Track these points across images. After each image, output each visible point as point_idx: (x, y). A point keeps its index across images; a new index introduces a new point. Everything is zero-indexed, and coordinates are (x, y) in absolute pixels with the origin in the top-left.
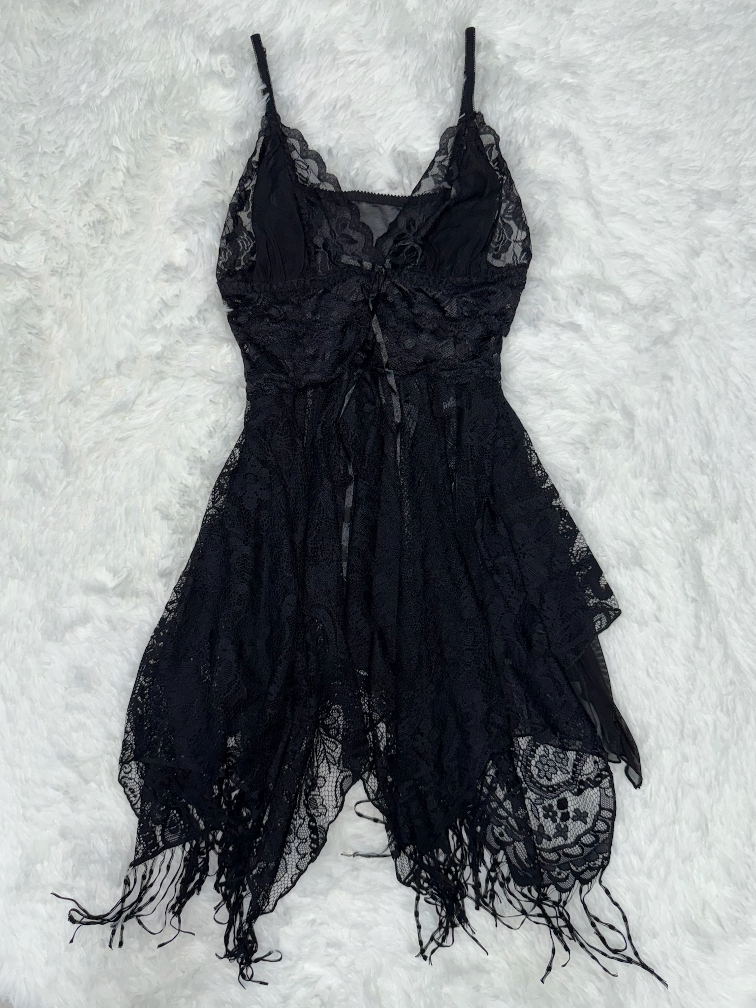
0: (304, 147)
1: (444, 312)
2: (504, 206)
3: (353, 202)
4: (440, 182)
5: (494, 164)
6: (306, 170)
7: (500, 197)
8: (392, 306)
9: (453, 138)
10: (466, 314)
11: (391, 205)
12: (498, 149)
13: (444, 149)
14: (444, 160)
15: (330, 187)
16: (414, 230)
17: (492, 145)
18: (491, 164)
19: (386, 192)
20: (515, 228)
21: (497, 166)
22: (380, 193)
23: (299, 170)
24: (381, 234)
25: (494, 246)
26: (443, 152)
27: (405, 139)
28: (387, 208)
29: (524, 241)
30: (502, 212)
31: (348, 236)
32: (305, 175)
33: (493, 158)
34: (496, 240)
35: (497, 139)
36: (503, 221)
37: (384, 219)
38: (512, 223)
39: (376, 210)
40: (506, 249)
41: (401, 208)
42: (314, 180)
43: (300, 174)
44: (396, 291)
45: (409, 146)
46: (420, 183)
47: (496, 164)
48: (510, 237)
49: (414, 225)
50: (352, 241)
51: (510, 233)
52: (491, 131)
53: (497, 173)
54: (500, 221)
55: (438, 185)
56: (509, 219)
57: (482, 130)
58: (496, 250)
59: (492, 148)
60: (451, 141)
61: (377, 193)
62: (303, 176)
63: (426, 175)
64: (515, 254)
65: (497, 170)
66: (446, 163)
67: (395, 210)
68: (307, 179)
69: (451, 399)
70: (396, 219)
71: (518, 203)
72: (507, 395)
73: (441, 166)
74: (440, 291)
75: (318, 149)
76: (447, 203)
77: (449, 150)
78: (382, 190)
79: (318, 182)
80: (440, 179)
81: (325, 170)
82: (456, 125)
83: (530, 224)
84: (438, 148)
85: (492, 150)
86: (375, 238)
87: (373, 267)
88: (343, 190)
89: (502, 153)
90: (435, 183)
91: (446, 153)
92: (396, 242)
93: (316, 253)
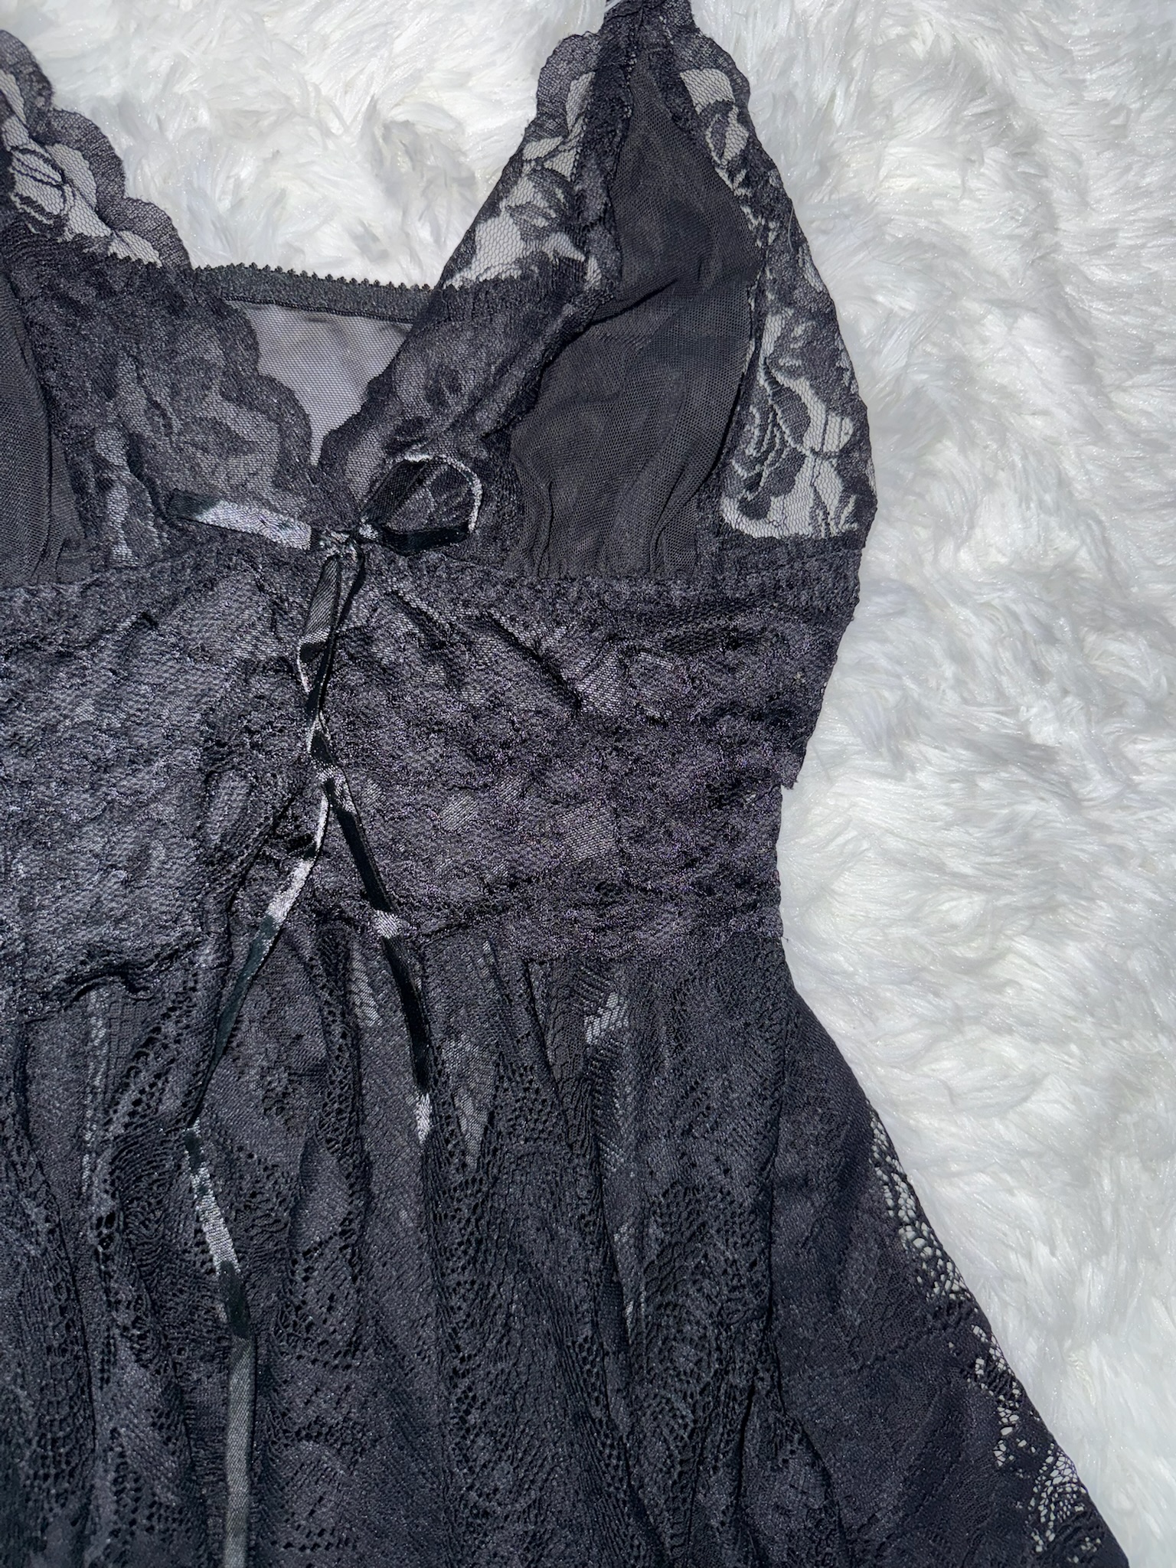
0: (40, 102)
1: (575, 701)
2: (774, 326)
3: (235, 305)
4: (541, 234)
5: (732, 177)
6: (59, 187)
7: (761, 293)
8: (386, 676)
9: (586, 79)
10: (651, 711)
11: (370, 315)
12: (744, 119)
13: (552, 117)
14: (552, 154)
15: (145, 252)
16: (456, 406)
17: (724, 107)
18: (723, 175)
19: (356, 269)
20: (816, 409)
21: (747, 183)
22: (336, 276)
23: (26, 187)
24: (338, 420)
25: (741, 472)
26: (550, 125)
27: (416, 78)
28: (362, 327)
29: (845, 452)
30: (768, 346)
31: (216, 425)
32: (50, 201)
33: (729, 155)
34: (751, 451)
35: (741, 87)
36: (773, 382)
37: (350, 365)
38: (802, 387)
39: (320, 330)
40: (785, 482)
41: (408, 327)
42: (83, 222)
43: (27, 201)
44: (404, 625)
45: (431, 108)
46: (470, 237)
47: (740, 177)
48: (799, 439)
49: (455, 389)
50: (234, 445)
51: (801, 425)
52: (718, 58)
53: (746, 210)
54: (761, 379)
55: (533, 246)
56: (792, 373)
57: (687, 54)
58: (753, 484)
59: (725, 115)
60: (579, 88)
61: (322, 275)
62: (41, 210)
63: (490, 209)
64: (819, 503)
65: (745, 200)
66: (565, 165)
67: (391, 332)
68: (60, 222)
69: (613, 1000)
70: (389, 367)
71: (826, 316)
72: (804, 982)
73: (543, 172)
74: (559, 624)
75: (94, 111)
76: (568, 310)
77: (570, 118)
78: (339, 262)
79: (104, 230)
80: (541, 222)
81: (122, 186)
82: (595, 30)
83: (867, 392)
84: (532, 114)
85: (724, 123)
86: (319, 434)
87: (316, 536)
88: (197, 261)
89: (762, 137)
90: (524, 238)
91: (563, 131)
92: (394, 448)
93: (105, 486)
